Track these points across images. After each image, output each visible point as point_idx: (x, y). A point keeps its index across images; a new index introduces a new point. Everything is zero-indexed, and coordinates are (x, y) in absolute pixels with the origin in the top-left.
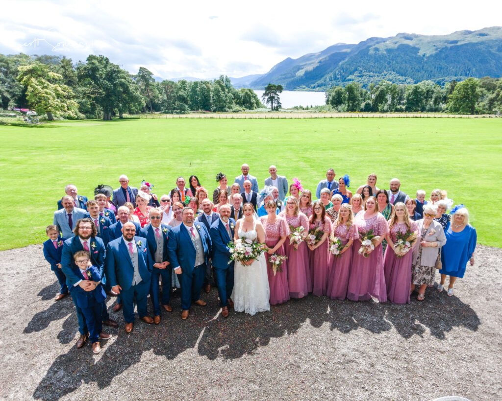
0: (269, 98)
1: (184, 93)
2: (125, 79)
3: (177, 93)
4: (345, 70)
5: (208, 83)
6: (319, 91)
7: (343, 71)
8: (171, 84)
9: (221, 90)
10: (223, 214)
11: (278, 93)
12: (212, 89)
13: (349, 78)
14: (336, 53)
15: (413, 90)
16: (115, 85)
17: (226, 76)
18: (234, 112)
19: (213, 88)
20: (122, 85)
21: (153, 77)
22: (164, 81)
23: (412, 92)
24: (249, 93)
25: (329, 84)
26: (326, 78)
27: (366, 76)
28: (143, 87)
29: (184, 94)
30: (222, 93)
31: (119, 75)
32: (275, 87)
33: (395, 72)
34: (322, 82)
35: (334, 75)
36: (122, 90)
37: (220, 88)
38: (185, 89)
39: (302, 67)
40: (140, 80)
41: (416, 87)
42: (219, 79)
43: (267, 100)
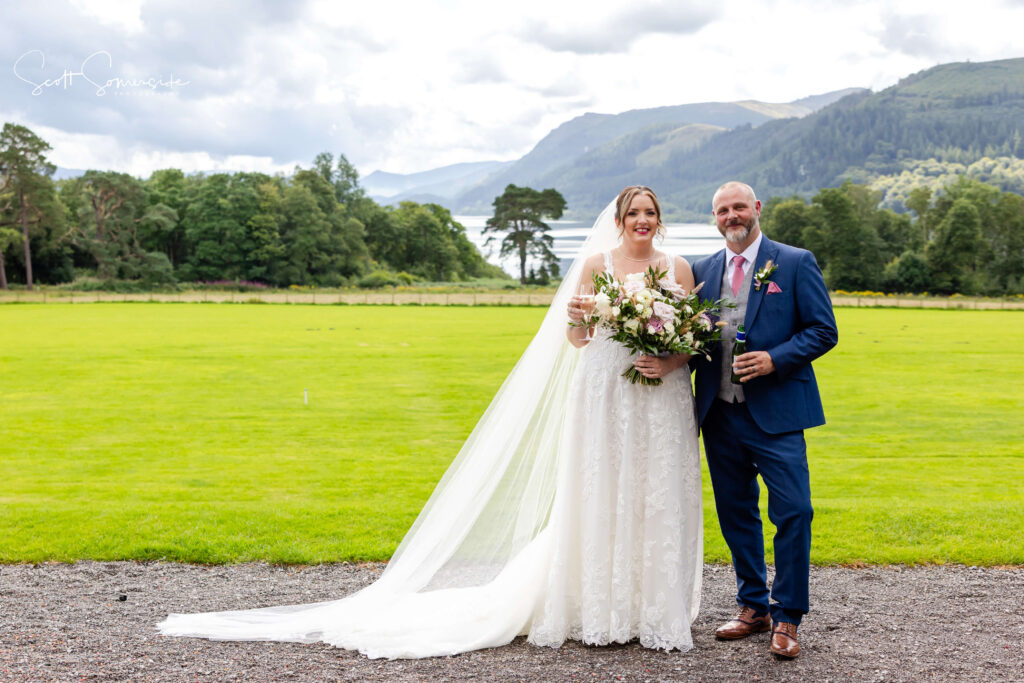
0: (511, 237)
3: (141, 213)
9: (316, 208)
11: (545, 220)
12: (279, 200)
17: (343, 157)
18: (364, 286)
19: (287, 199)
24: (433, 219)
27: (911, 171)
28: (9, 195)
29: (166, 220)
30: (318, 220)
32: (534, 195)
37: (313, 200)
38: (173, 203)
42: (316, 166)
43: (504, 245)
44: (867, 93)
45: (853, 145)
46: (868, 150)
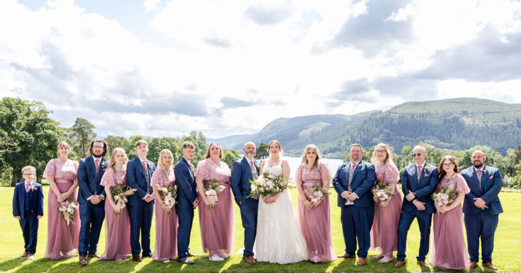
2: (54, 129)
4: (366, 132)
5: (174, 140)
6: (333, 158)
7: (364, 133)
8: (119, 140)
10: (248, 151)
13: (373, 142)
15: (465, 157)
16: (37, 137)
17: (200, 133)
20: (48, 137)
21: (94, 130)
22: (110, 137)
23: (464, 160)
24: (233, 155)
25: (346, 149)
26: (341, 141)
28: (78, 145)
31: (46, 125)
33: (435, 138)
34: (336, 146)
35: (351, 138)
36: (46, 144)
39: (307, 127)
40: (75, 135)
41: (467, 153)
42: (190, 135)
44: (380, 112)
45: (375, 130)
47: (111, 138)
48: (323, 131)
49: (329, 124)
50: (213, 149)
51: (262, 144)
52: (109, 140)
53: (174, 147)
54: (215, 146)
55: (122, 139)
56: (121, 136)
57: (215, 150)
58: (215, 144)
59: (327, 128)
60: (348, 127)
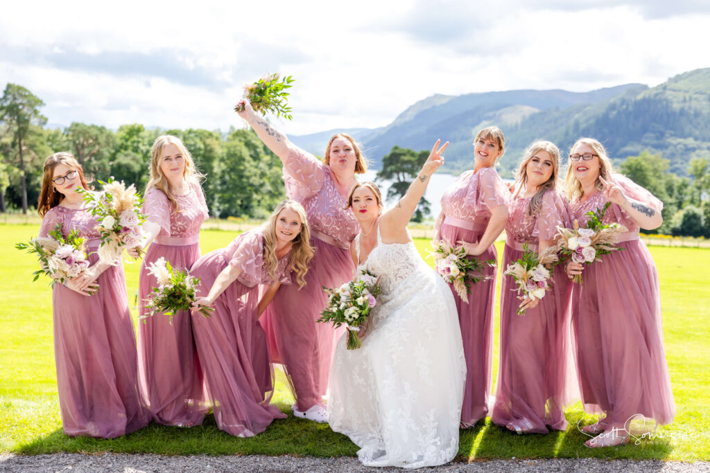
0: (395, 186)
1: (134, 159)
3: (113, 158)
5: (211, 135)
8: (94, 132)
9: (248, 158)
12: (219, 151)
13: (628, 149)
14: (604, 89)
19: (225, 150)
21: (42, 111)
22: (77, 125)
29: (132, 163)
30: (250, 167)
32: (413, 155)
37: (246, 153)
38: (136, 150)
39: (490, 114)
40: (2, 118)
43: (389, 192)
44: (645, 87)
45: (634, 126)
46: (645, 130)
47: (78, 128)
48: (524, 124)
49: (536, 110)
50: (336, 151)
51: (396, 148)
52: (74, 131)
53: (211, 151)
54: (341, 142)
55: (102, 130)
56: (99, 124)
57: (342, 153)
58: (341, 138)
59: (533, 118)
60: (577, 116)
